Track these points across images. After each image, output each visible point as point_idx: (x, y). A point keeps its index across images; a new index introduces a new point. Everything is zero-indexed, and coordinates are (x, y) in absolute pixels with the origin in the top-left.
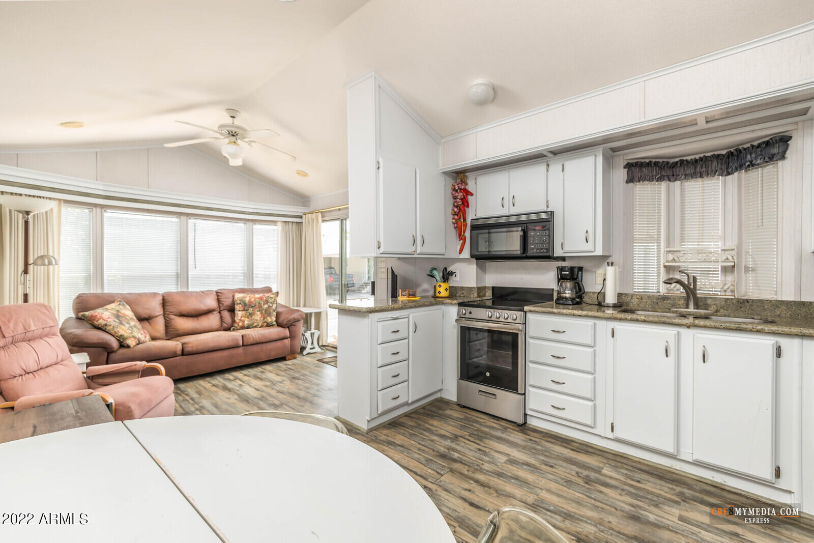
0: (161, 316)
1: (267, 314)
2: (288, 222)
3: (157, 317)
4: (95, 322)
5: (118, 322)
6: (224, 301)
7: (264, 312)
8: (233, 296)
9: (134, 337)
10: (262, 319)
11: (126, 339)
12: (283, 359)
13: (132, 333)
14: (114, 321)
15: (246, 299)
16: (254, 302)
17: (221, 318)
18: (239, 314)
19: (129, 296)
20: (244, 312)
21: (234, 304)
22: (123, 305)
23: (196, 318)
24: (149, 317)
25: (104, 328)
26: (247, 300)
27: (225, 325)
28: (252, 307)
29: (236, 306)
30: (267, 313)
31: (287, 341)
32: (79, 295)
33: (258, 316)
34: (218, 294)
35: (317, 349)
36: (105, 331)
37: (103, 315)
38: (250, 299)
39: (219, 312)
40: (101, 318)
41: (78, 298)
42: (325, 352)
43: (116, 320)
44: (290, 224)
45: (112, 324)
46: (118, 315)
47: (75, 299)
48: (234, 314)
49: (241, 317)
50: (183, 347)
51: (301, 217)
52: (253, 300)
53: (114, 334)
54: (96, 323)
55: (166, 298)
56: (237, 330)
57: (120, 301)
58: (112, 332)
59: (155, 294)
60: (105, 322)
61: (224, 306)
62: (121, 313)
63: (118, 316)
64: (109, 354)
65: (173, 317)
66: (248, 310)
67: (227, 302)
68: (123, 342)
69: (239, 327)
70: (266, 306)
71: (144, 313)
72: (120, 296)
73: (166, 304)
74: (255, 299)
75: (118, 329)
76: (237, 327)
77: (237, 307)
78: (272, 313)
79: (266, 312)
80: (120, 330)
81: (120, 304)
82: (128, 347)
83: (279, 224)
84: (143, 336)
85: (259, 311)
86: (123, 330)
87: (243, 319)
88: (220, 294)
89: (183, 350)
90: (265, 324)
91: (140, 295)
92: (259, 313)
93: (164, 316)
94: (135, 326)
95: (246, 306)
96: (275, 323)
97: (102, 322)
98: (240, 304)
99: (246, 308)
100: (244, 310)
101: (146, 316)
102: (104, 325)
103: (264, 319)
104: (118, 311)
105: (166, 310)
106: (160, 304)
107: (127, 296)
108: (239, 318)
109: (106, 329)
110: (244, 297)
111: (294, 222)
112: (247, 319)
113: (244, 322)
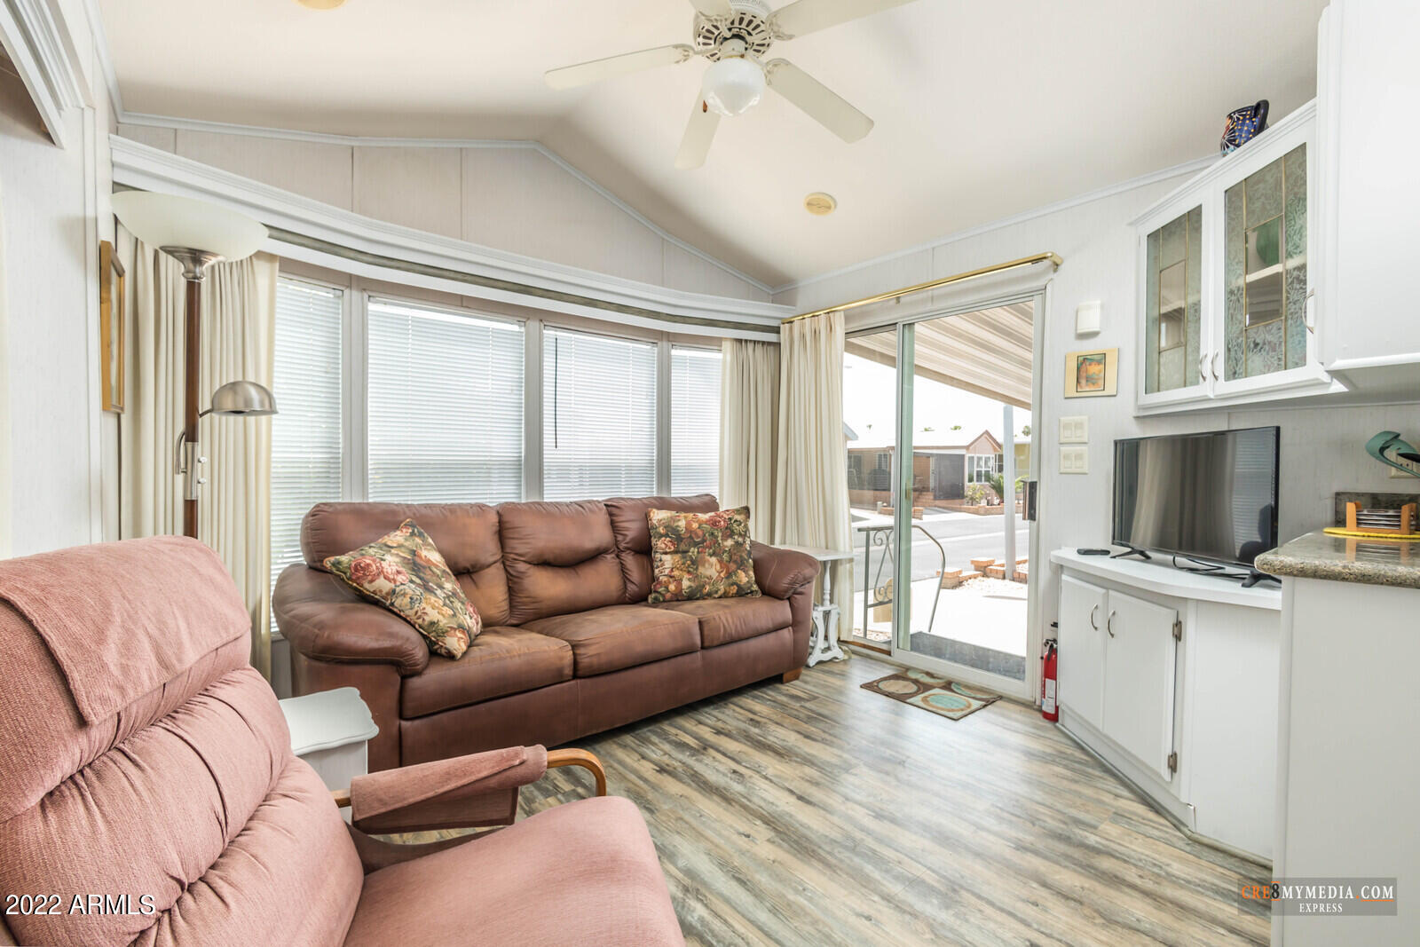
0: (498, 564)
1: (735, 562)
2: (746, 341)
3: (489, 566)
4: (367, 585)
5: (418, 585)
6: (627, 529)
7: (725, 556)
8: (647, 517)
9: (461, 628)
10: (722, 575)
11: (444, 633)
12: (778, 679)
13: (454, 615)
14: (412, 581)
15: (680, 523)
16: (700, 533)
17: (623, 570)
18: (667, 562)
19: (428, 512)
20: (677, 557)
21: (651, 537)
22: (421, 535)
23: (572, 571)
24: (473, 566)
25: (388, 603)
26: (682, 524)
27: (631, 587)
28: (696, 544)
29: (654, 541)
30: (734, 560)
31: (787, 634)
32: (318, 506)
33: (712, 569)
34: (612, 509)
35: (836, 652)
36: (389, 610)
37: (384, 564)
38: (688, 523)
39: (618, 556)
40: (381, 572)
41: (313, 514)
42: (850, 658)
43: (414, 578)
44: (750, 346)
45: (408, 591)
46: (415, 563)
47: (307, 517)
48: (651, 561)
49: (672, 571)
50: (574, 654)
51: (777, 330)
52: (695, 526)
53: (413, 619)
54: (368, 587)
55: (506, 518)
56: (664, 601)
57: (413, 526)
58: (409, 613)
59: (481, 508)
60: (392, 585)
61: (628, 539)
62: (420, 557)
63: (416, 566)
64: (404, 678)
65: (522, 567)
66: (688, 552)
67: (632, 529)
68: (436, 643)
69: (668, 596)
70: (729, 543)
71: (466, 557)
72: (408, 513)
73: (508, 534)
74: (700, 525)
75: (423, 605)
76: (663, 596)
77: (660, 544)
78: (748, 561)
79: (731, 557)
80: (429, 610)
81: (413, 534)
82: (451, 657)
83: (727, 346)
84: (473, 621)
85: (714, 554)
86: (433, 608)
87: (676, 573)
88: (615, 511)
89: (575, 663)
90: (734, 589)
91: (452, 509)
92: (714, 560)
93: (503, 563)
94: (454, 594)
95: (681, 542)
96: (755, 587)
97: (382, 585)
98: (667, 535)
99: (683, 547)
100: (676, 552)
101: (468, 565)
102: (388, 594)
103: (729, 575)
104: (414, 553)
105: (508, 550)
106: (496, 533)
107: (424, 511)
108: (667, 572)
109: (392, 604)
110: (672, 519)
111: (759, 342)
112: (686, 576)
113: (679, 581)
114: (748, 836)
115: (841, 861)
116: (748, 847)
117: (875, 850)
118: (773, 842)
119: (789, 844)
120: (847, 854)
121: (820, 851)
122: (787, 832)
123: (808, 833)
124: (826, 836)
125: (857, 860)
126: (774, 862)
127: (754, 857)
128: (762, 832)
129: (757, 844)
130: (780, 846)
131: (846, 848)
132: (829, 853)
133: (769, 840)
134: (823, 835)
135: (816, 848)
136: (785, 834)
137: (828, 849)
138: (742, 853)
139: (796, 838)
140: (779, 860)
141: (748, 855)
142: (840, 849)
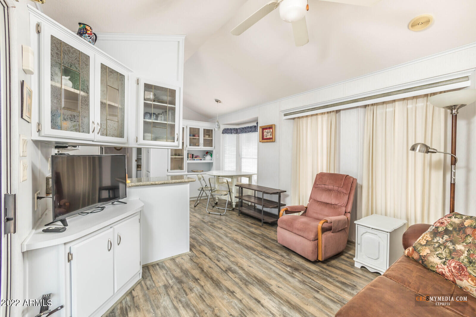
114: (279, 287)
115: (251, 279)
116: (278, 283)
117: (240, 281)
118: (270, 284)
119: (266, 284)
120: (249, 280)
121: (256, 281)
122: (266, 288)
123: (259, 287)
124: (253, 286)
125: (247, 279)
126: (270, 279)
127: (276, 280)
128: (274, 288)
129: (276, 284)
130: (269, 283)
131: (249, 282)
132: (254, 281)
133: (272, 285)
134: (255, 286)
135: (258, 282)
136: (266, 287)
137: (254, 282)
138: (279, 282)
139: (263, 286)
140: (269, 280)
141: (278, 281)
142: (250, 282)
